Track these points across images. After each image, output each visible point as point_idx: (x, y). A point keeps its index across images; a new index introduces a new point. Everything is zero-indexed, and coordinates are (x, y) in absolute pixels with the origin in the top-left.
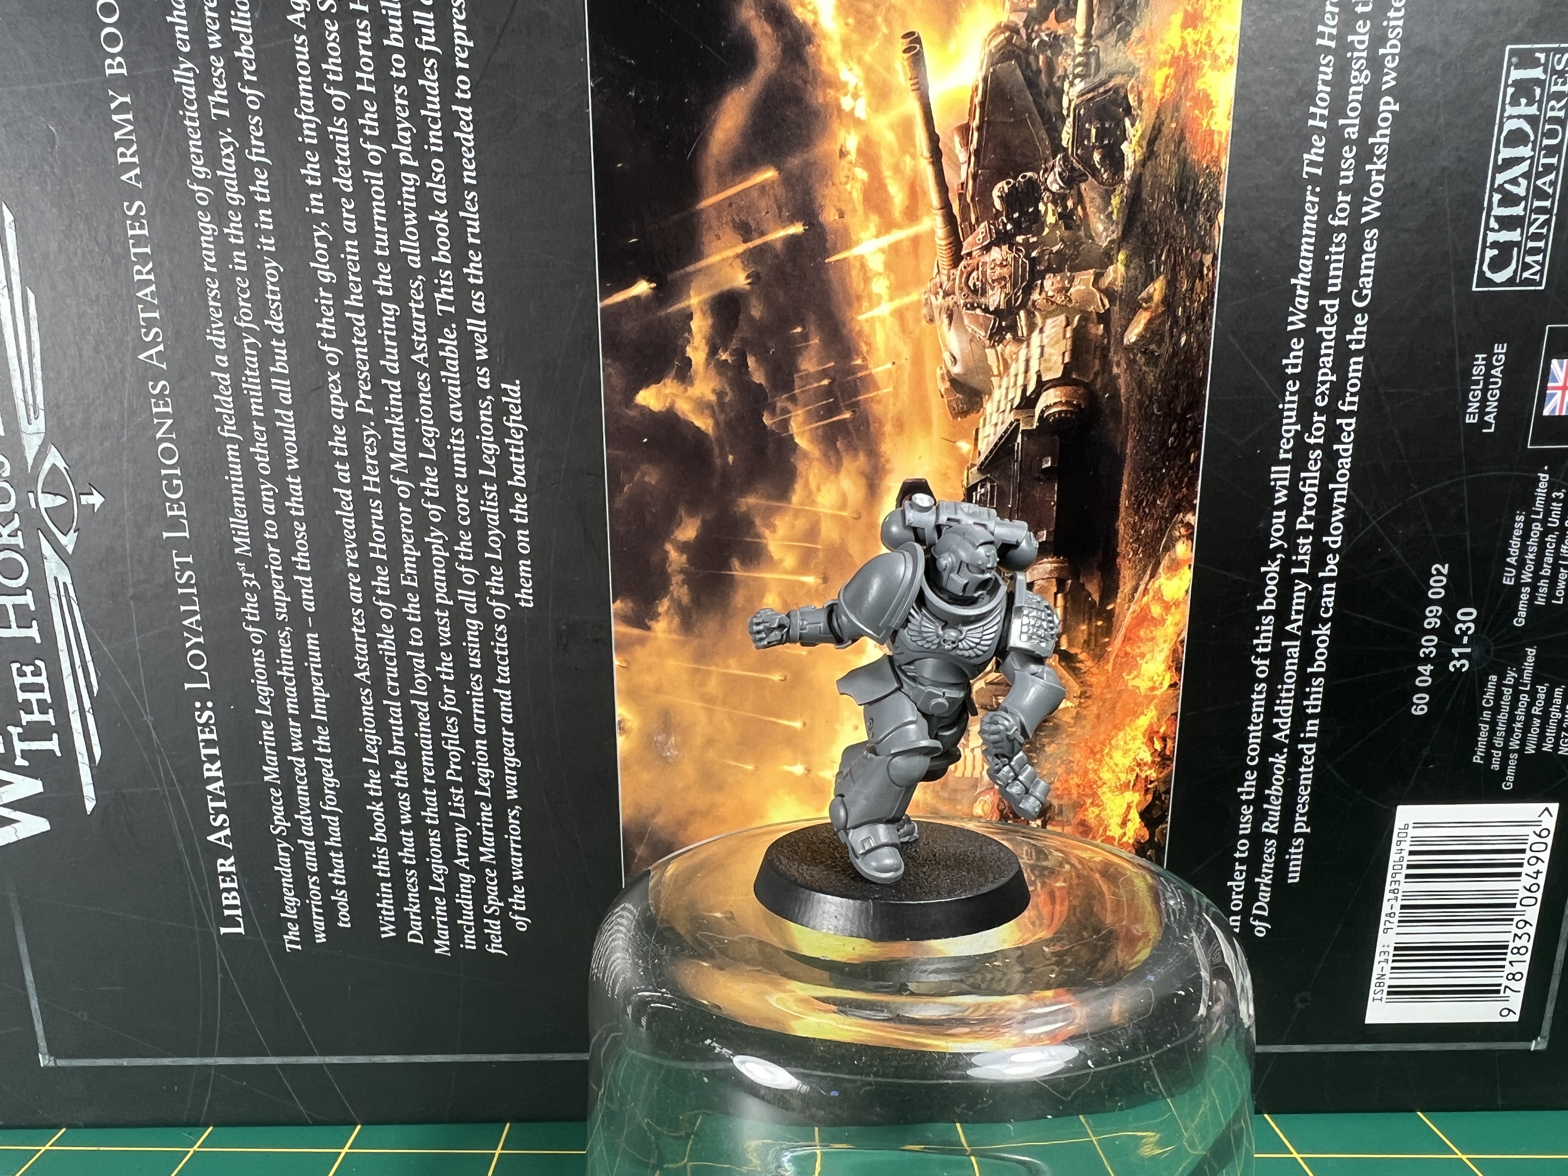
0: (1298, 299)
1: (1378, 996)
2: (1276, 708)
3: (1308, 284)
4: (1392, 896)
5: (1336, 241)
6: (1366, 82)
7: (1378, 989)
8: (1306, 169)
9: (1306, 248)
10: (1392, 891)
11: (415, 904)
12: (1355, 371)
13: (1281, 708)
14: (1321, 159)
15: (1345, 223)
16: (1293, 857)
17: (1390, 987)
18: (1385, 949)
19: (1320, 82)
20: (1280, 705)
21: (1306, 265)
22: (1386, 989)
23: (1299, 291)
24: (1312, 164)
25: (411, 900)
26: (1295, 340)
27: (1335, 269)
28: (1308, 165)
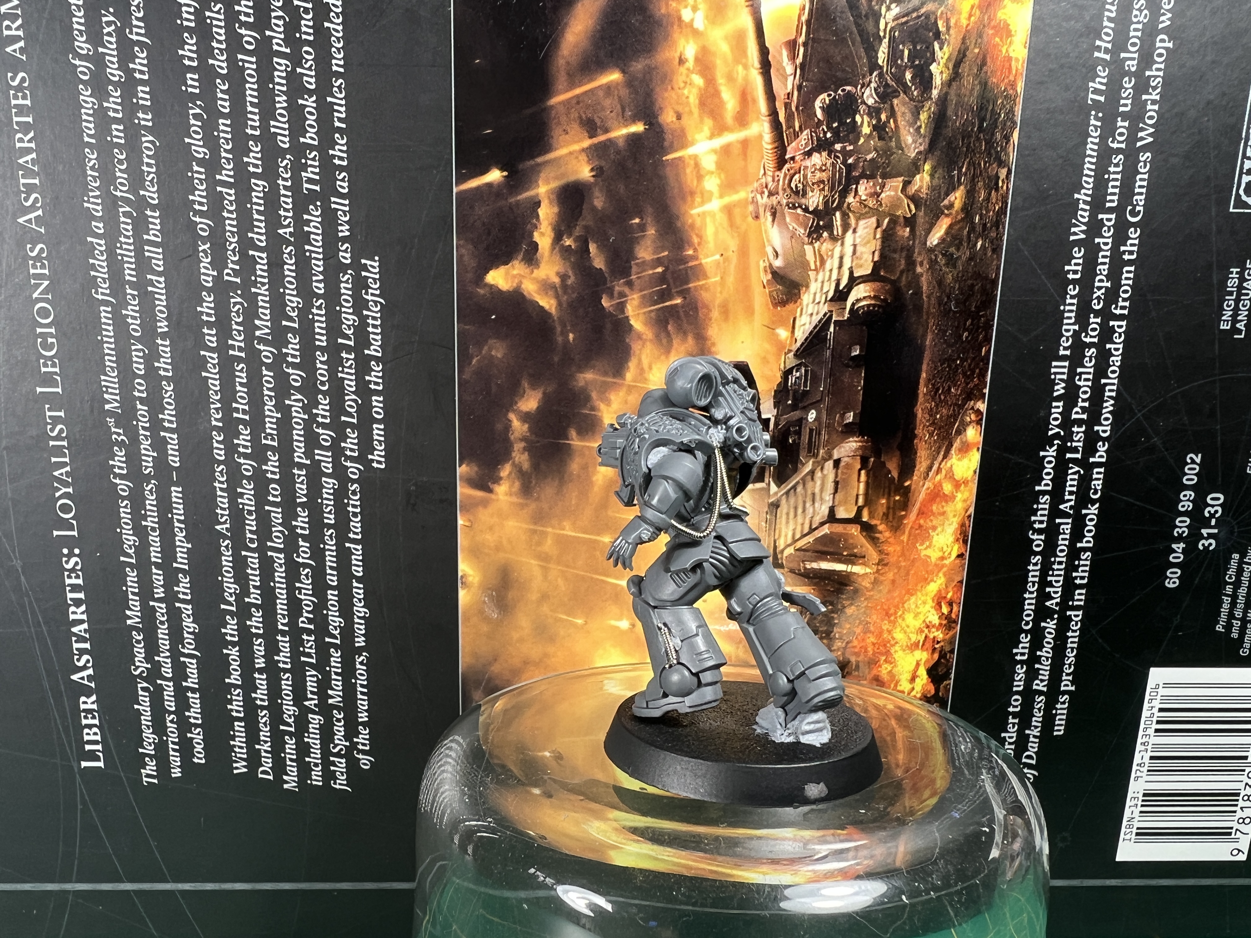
0: (1080, 212)
1: (1128, 837)
2: (1049, 579)
3: (1089, 199)
4: (1143, 748)
5: (1115, 161)
6: (1145, 21)
7: (1128, 830)
8: (1091, 96)
9: (1089, 168)
10: (1143, 744)
11: (266, 742)
12: (1127, 279)
13: (1053, 579)
14: (1104, 88)
15: (1123, 146)
16: (1059, 712)
17: (1138, 828)
18: (1136, 795)
19: (1105, 19)
20: (1053, 575)
21: (1088, 182)
22: (1135, 831)
23: (1081, 206)
24: (1096, 91)
25: (262, 738)
26: (1076, 249)
27: (1113, 187)
28: (1093, 92)
